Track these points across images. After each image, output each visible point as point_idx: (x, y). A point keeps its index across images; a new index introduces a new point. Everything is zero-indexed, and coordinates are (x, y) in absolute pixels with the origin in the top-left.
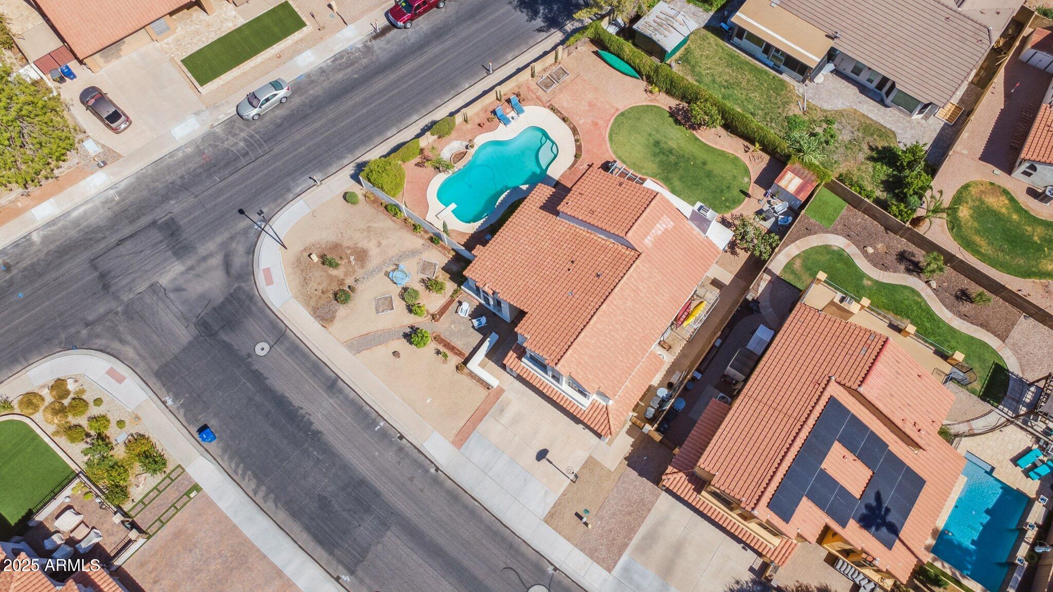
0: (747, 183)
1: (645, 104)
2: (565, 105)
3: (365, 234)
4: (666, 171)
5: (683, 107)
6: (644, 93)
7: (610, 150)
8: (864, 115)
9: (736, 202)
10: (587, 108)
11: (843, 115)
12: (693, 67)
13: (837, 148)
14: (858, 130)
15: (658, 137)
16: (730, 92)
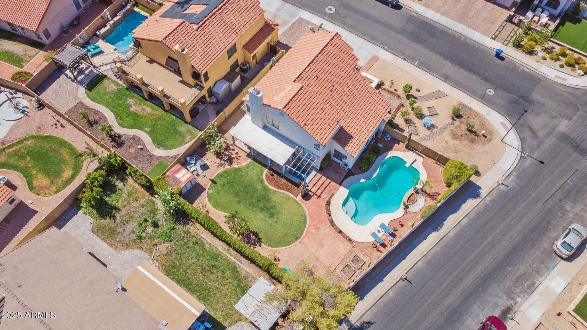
0: (210, 190)
1: (279, 248)
2: (341, 245)
3: (457, 149)
4: (266, 196)
5: (250, 246)
6: (280, 258)
7: (306, 210)
8: (110, 245)
9: (220, 176)
10: (324, 242)
11: (127, 245)
12: (239, 286)
13: (139, 217)
14: (119, 232)
15: (271, 221)
16: (212, 262)
